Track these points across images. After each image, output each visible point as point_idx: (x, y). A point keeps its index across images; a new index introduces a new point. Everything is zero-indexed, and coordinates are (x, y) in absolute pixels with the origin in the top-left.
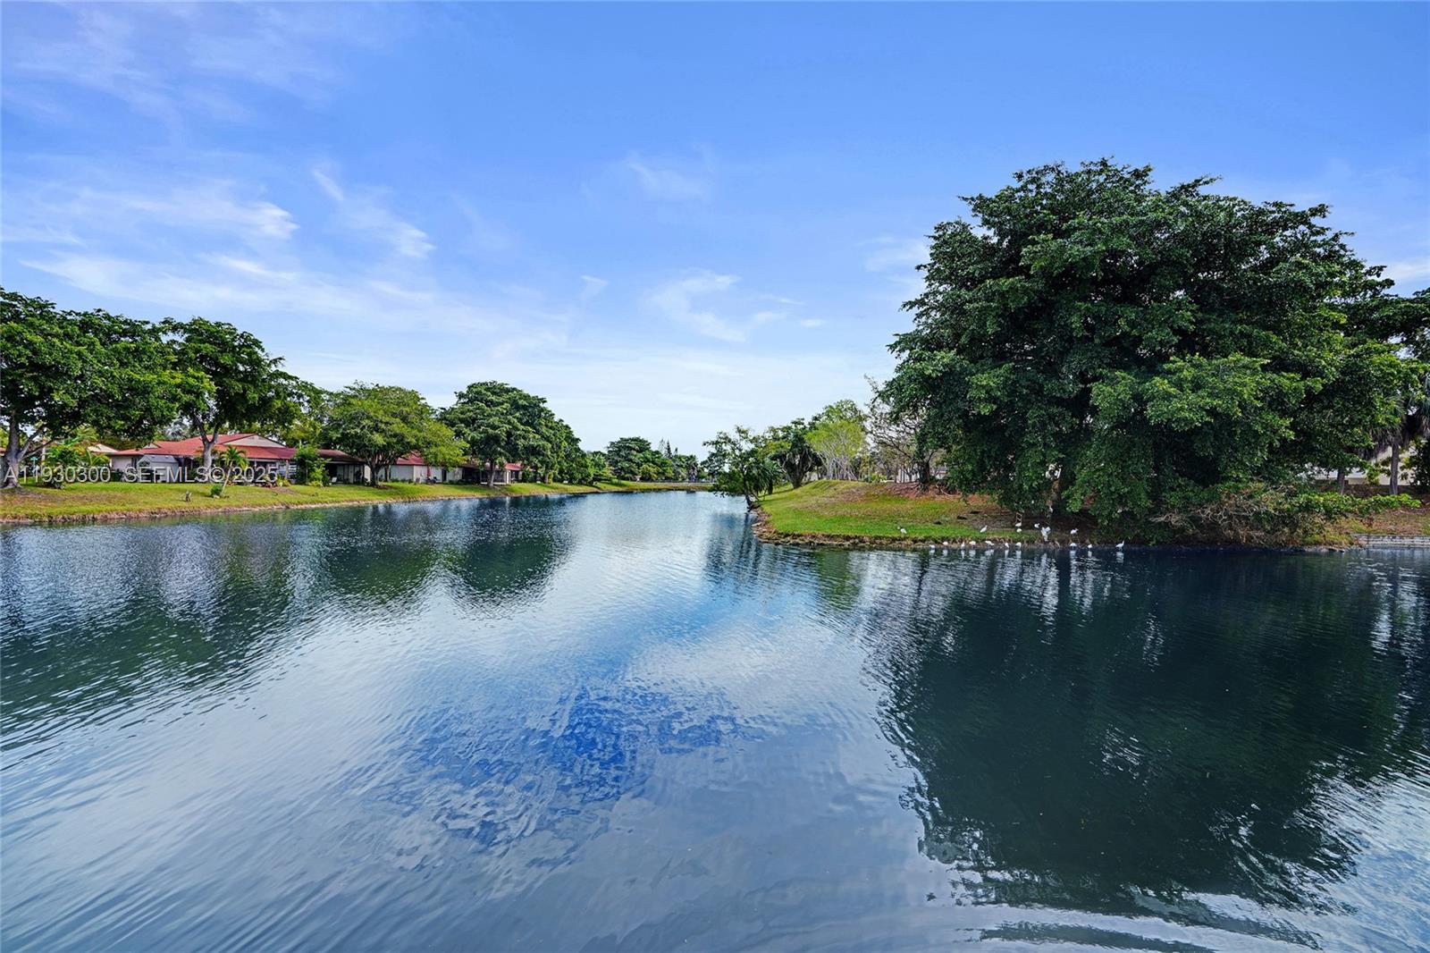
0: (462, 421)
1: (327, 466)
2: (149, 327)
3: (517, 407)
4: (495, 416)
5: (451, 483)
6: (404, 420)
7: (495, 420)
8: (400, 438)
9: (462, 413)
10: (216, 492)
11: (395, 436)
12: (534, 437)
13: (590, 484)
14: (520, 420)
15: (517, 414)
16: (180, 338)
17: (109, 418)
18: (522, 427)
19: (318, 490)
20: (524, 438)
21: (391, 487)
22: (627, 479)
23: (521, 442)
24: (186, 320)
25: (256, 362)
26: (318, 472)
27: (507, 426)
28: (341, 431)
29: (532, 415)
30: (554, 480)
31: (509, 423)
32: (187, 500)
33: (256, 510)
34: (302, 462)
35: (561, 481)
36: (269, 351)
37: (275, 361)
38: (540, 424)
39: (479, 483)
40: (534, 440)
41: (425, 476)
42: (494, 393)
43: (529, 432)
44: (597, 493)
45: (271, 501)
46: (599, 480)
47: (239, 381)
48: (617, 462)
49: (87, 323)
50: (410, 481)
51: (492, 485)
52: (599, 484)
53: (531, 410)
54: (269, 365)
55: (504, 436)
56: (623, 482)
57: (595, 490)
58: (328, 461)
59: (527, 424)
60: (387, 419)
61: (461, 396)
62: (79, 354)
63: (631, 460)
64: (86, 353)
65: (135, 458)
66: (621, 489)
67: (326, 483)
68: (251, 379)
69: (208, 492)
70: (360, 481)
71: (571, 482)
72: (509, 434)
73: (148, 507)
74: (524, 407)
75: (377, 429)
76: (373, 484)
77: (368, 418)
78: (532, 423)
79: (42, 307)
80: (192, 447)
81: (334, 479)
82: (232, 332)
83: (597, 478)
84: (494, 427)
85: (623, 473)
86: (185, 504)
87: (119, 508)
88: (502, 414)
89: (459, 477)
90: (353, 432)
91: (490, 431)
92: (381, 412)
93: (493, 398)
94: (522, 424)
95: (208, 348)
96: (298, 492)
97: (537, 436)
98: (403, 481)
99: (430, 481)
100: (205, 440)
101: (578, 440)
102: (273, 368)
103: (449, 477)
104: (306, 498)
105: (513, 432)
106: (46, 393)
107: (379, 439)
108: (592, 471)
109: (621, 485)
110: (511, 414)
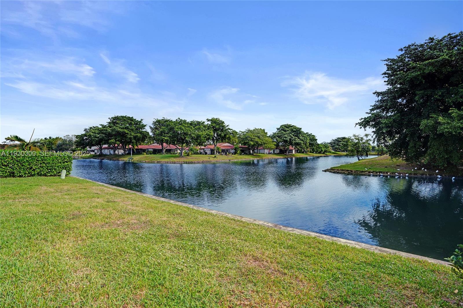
0: (277, 136)
1: (241, 150)
2: (202, 122)
3: (294, 131)
4: (286, 134)
5: (275, 154)
6: (259, 137)
7: (286, 136)
8: (257, 142)
9: (278, 134)
10: (215, 157)
11: (256, 142)
12: (298, 140)
13: (324, 153)
14: (294, 135)
15: (293, 133)
16: (209, 123)
17: (195, 142)
18: (294, 137)
19: (238, 156)
20: (295, 140)
21: (257, 155)
22: (339, 151)
23: (294, 142)
24: (210, 119)
25: (223, 126)
26: (239, 152)
27: (290, 137)
28: (244, 141)
29: (297, 133)
30: (310, 152)
31: (290, 136)
32: (209, 158)
33: (223, 161)
34: (236, 149)
35: (313, 153)
36: (226, 124)
37: (227, 126)
38: (300, 136)
39: (284, 153)
40: (298, 141)
41: (268, 152)
42: (287, 128)
43: (296, 138)
44: (326, 156)
45: (226, 159)
46: (327, 152)
47: (220, 131)
48: (334, 146)
49: (191, 124)
50: (263, 153)
51: (287, 154)
52: (327, 153)
53: (297, 132)
54: (226, 127)
55: (289, 140)
56: (337, 152)
57: (325, 155)
58: (241, 149)
59: (296, 136)
60: (254, 138)
61: (278, 129)
62: (190, 130)
63: (339, 145)
64: (191, 130)
65: (204, 149)
66: (335, 155)
67: (240, 154)
68: (222, 130)
69: (214, 157)
70: (250, 154)
71: (316, 152)
72: (290, 139)
73: (202, 160)
74: (295, 131)
75: (252, 141)
76: (253, 155)
77: (250, 138)
78: (297, 136)
79: (185, 121)
80: (212, 147)
81: (243, 153)
82: (219, 120)
83: (325, 151)
84: (286, 138)
85: (336, 150)
86: (209, 159)
87: (197, 160)
88: (288, 134)
89: (278, 152)
90: (246, 141)
91: (285, 139)
92: (253, 136)
93: (287, 129)
94: (294, 136)
95: (214, 125)
96: (234, 157)
97: (299, 140)
98: (262, 153)
99: (269, 153)
100: (215, 145)
101: (317, 140)
102: (227, 128)
103: (275, 152)
104: (235, 158)
105: (291, 139)
106: (185, 138)
107: (252, 143)
108: (323, 149)
109: (336, 153)
110: (291, 133)
